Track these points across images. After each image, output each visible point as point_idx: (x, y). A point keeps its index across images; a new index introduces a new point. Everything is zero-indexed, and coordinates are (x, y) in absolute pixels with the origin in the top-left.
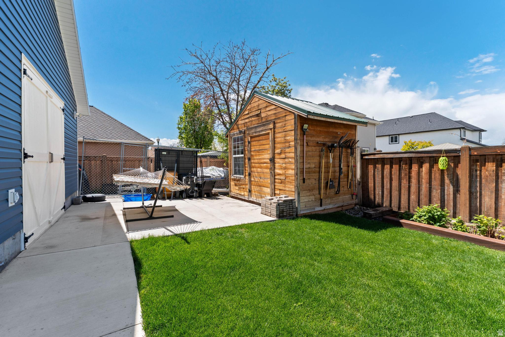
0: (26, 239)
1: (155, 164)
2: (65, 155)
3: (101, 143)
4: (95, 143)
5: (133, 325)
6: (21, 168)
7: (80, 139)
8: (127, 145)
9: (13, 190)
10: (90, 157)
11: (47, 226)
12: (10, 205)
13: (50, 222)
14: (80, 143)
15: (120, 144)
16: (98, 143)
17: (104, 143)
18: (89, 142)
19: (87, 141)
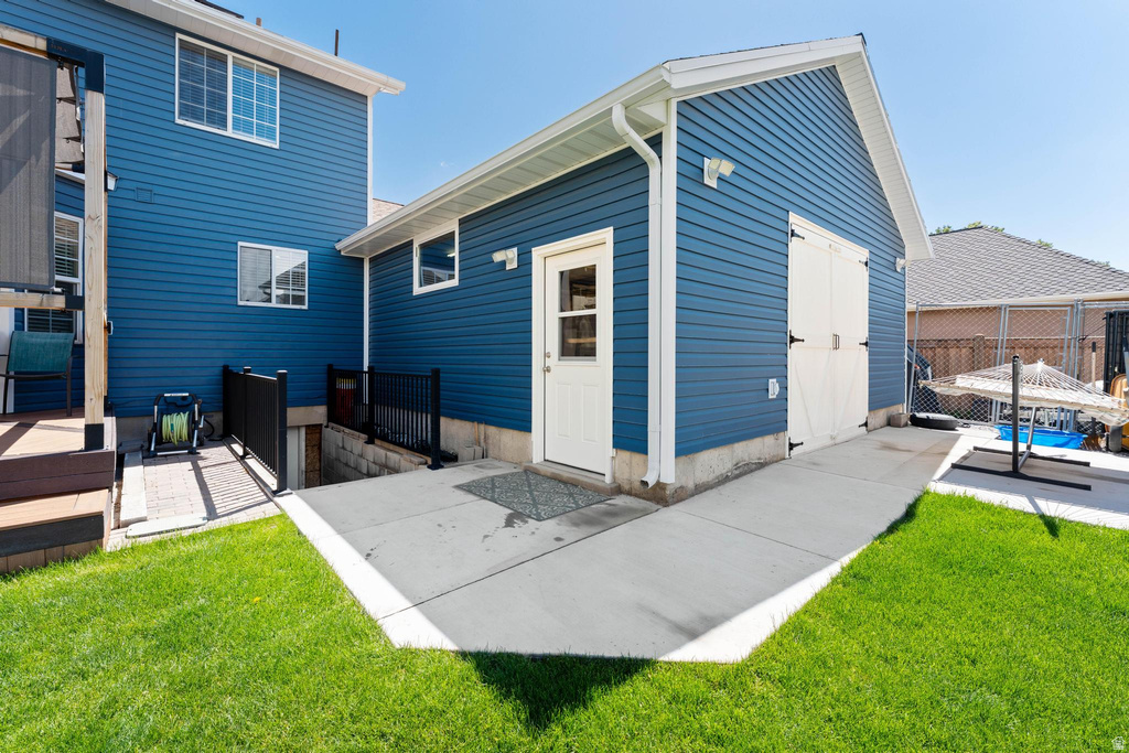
0: (792, 446)
1: (1107, 355)
2: (870, 337)
3: (951, 311)
4: (939, 311)
5: (834, 560)
6: (786, 355)
7: (910, 307)
8: (1015, 310)
9: (775, 380)
10: (946, 341)
11: (828, 442)
12: (770, 397)
13: (833, 438)
14: (912, 314)
15: (996, 309)
16: (945, 311)
17: (958, 311)
18: (927, 312)
19: (924, 309)
